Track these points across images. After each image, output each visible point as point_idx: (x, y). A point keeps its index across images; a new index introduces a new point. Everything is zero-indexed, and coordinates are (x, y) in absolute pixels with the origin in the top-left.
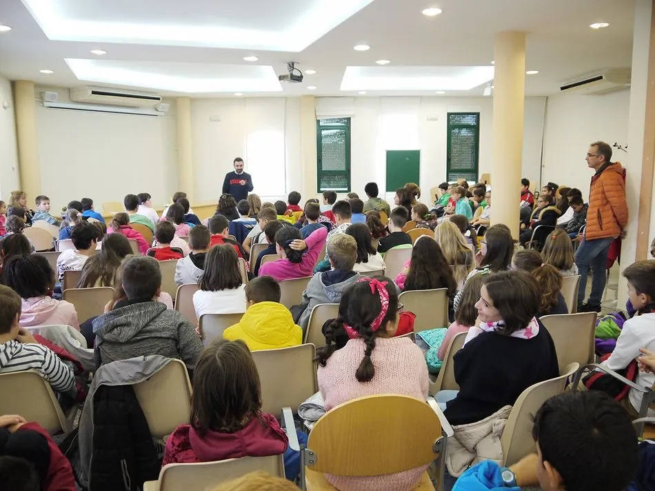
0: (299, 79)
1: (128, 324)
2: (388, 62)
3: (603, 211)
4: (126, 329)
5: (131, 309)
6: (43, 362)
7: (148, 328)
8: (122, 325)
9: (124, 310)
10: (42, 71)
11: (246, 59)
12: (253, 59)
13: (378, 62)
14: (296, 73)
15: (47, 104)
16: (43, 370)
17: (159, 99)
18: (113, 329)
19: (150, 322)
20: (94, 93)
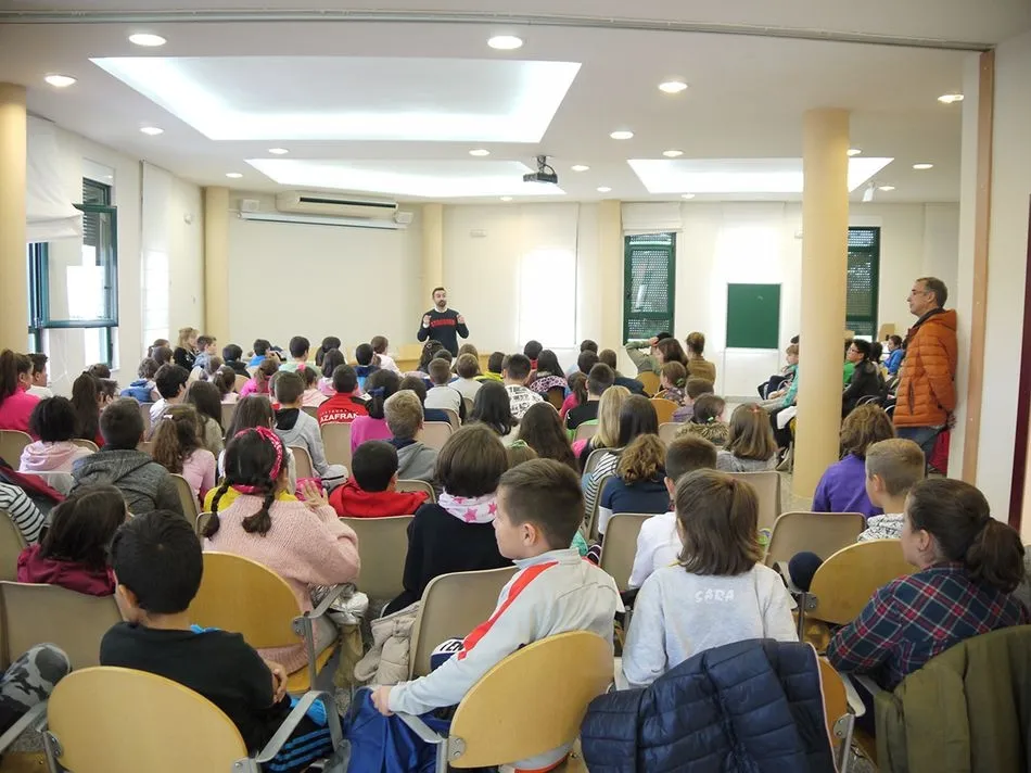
0: (553, 178)
1: (107, 471)
2: (681, 153)
3: (917, 384)
4: (104, 475)
5: (113, 456)
6: (11, 504)
7: (127, 479)
8: (100, 471)
9: (106, 455)
10: (229, 175)
11: (473, 153)
12: (483, 153)
13: (666, 153)
14: (548, 171)
15: (245, 215)
16: (10, 510)
17: (394, 206)
18: (90, 473)
19: (131, 471)
20: (302, 200)
